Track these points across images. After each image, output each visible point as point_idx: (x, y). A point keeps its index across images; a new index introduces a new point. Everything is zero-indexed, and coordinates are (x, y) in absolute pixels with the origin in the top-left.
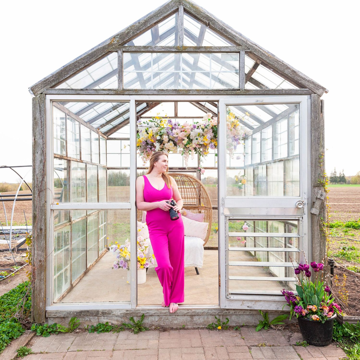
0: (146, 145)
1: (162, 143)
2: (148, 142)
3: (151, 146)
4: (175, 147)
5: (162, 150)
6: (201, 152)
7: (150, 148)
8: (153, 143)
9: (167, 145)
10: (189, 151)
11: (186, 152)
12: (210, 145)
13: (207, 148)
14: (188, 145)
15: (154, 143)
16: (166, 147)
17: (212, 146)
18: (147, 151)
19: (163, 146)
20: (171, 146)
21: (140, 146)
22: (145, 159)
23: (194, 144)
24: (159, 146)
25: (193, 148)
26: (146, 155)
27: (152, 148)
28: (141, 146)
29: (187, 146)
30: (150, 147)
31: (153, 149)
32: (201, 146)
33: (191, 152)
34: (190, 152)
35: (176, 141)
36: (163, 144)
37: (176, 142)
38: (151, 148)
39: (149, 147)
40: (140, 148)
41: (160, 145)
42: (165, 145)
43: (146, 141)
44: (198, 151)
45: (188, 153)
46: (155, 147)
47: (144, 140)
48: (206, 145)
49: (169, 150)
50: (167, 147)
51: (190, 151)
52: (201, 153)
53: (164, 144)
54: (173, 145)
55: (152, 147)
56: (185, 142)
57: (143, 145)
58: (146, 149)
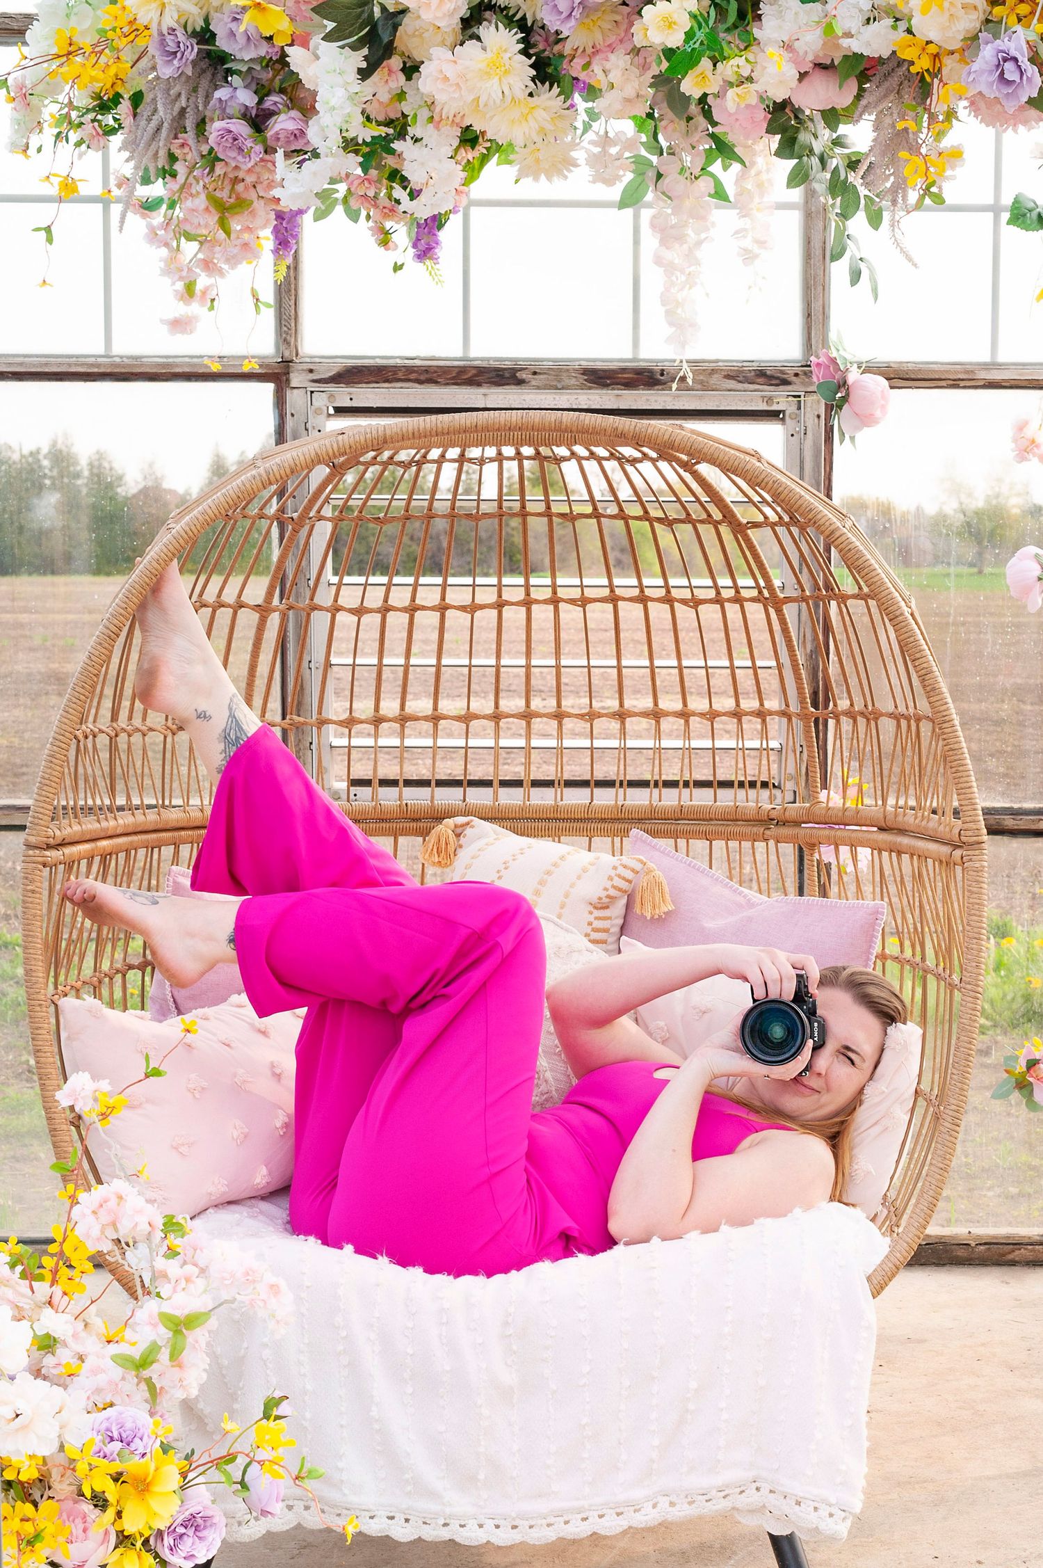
0: (204, 83)
1: (388, 50)
2: (222, 43)
3: (262, 91)
4: (549, 98)
5: (387, 139)
6: (853, 165)
7: (245, 116)
8: (282, 60)
9: (450, 71)
10: (709, 158)
11: (670, 167)
12: (988, 53)
13: (938, 104)
14: (706, 63)
15: (296, 56)
16: (440, 98)
17: (1011, 73)
18: (212, 159)
19: (401, 96)
20: (491, 88)
21: (137, 99)
22: (190, 249)
23: (772, 52)
24: (355, 86)
25: (762, 117)
26: (201, 202)
27: (271, 114)
28: (148, 98)
29: (690, 86)
30: (247, 98)
31: (283, 123)
32: (853, 87)
33: (736, 167)
34: (716, 167)
35: (552, 22)
36: (395, 62)
37: (558, 39)
38: (258, 121)
39: (233, 109)
40: (128, 121)
41: (364, 74)
42: (427, 81)
43: (205, 36)
44: (817, 147)
45: (705, 185)
46: (305, 105)
47: (170, 20)
48: (923, 64)
49: (469, 138)
50: (450, 101)
51: (723, 148)
52: (854, 178)
53: (411, 70)
54: (523, 69)
55: (274, 100)
56: (670, 24)
57: (167, 71)
58: (201, 125)
